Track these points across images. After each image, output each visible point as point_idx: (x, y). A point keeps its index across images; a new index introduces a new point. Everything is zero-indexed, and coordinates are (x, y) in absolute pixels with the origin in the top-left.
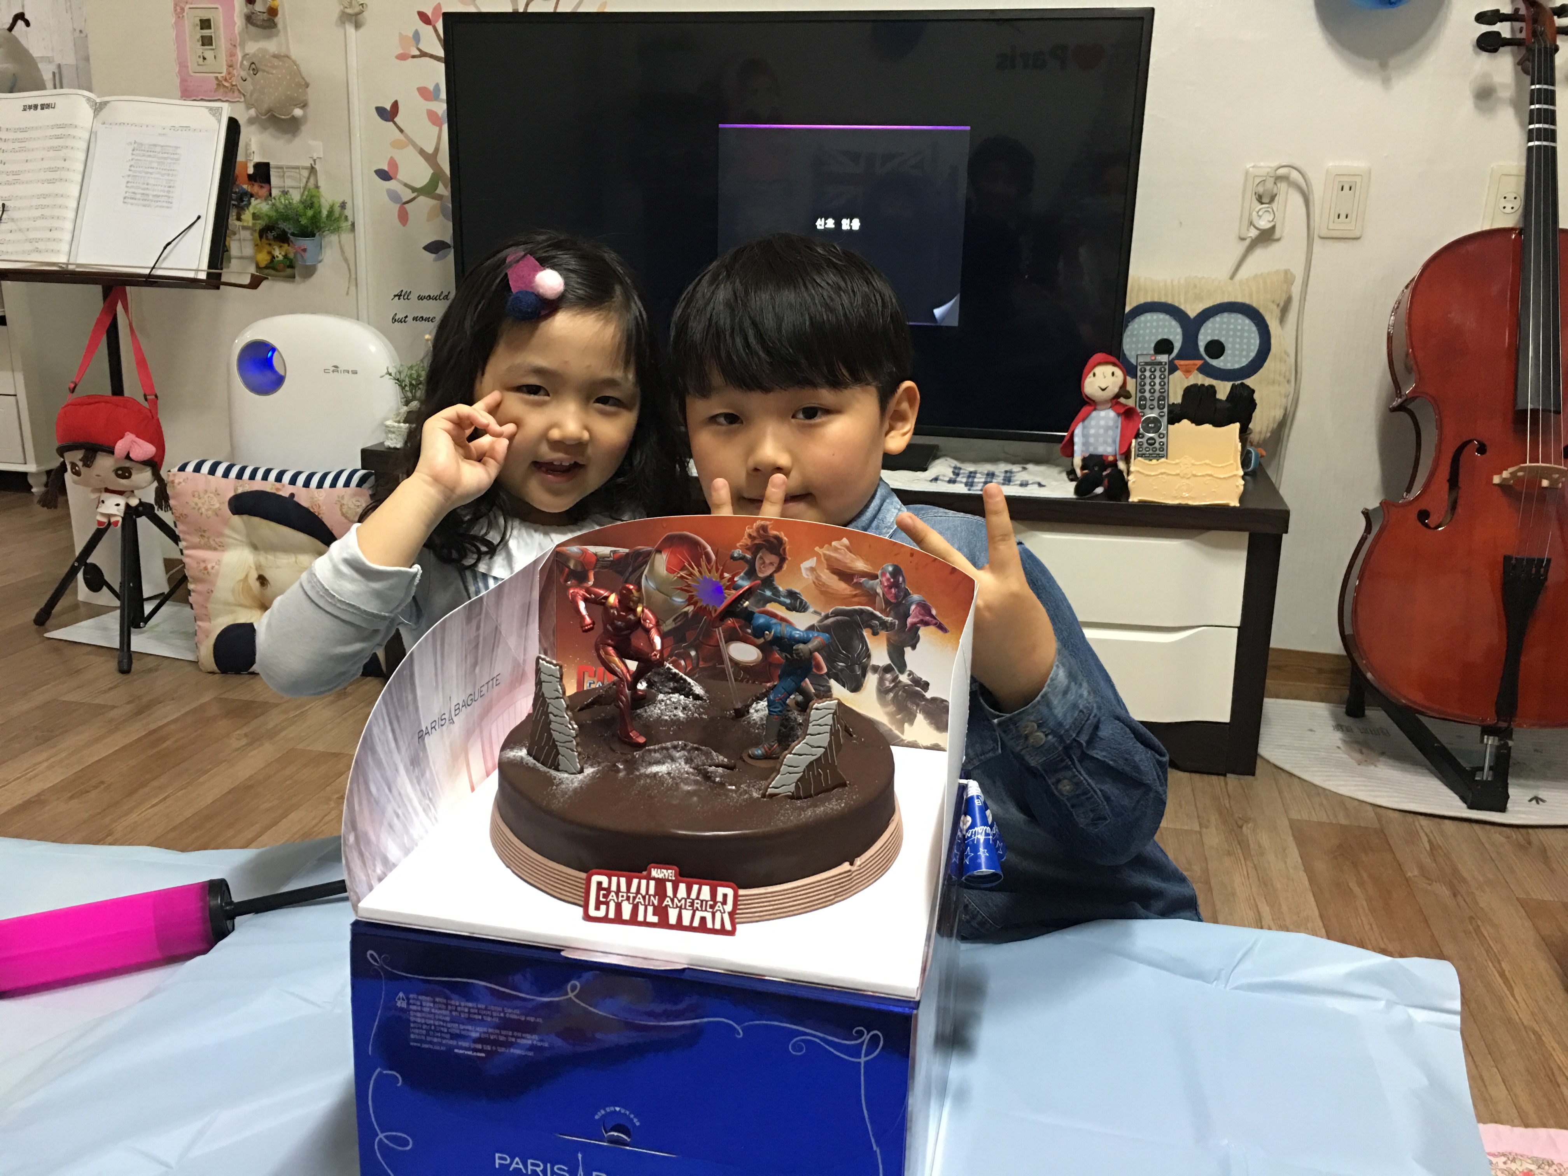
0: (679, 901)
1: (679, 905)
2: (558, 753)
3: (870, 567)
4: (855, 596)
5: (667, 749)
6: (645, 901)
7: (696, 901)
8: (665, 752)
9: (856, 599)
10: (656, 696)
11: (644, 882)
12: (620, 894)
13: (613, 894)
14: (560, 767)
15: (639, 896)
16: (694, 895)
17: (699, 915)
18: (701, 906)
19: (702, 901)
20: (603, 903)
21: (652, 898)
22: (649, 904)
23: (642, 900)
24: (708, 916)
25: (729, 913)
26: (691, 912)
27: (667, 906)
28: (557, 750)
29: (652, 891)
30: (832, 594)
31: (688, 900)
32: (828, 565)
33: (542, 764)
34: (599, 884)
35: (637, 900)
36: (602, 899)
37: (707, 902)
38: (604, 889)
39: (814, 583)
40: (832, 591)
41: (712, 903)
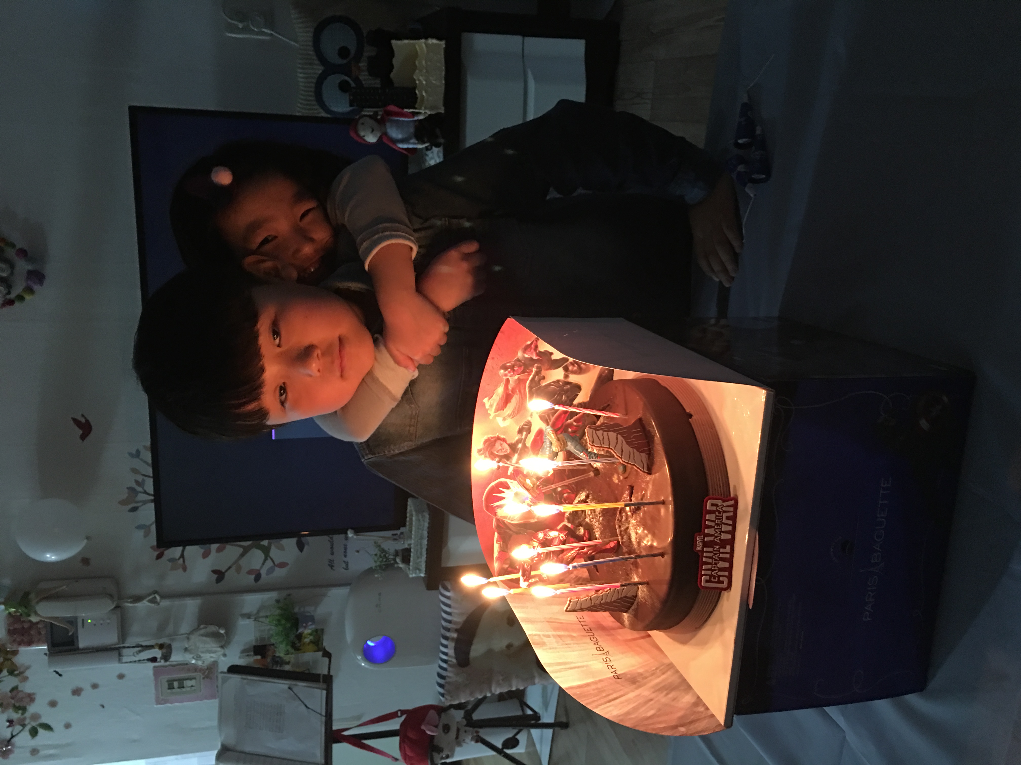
0: (717, 532)
1: (719, 533)
2: (626, 597)
3: (502, 384)
4: (520, 392)
5: (621, 531)
6: (717, 554)
7: (716, 522)
8: (622, 533)
9: (522, 391)
10: (587, 523)
11: (705, 554)
12: (713, 569)
13: (713, 573)
14: (635, 595)
15: (714, 557)
16: (713, 524)
17: (724, 520)
18: (720, 519)
19: (716, 519)
20: (719, 579)
21: (715, 549)
22: (719, 551)
23: (717, 555)
24: (725, 515)
25: (724, 501)
26: (723, 525)
27: (720, 539)
28: (624, 597)
29: (711, 549)
30: (519, 406)
31: (716, 527)
32: (501, 410)
33: (632, 604)
34: (707, 581)
35: (717, 558)
36: (717, 580)
37: (717, 516)
38: (710, 578)
39: (513, 417)
40: (517, 406)
41: (717, 513)
